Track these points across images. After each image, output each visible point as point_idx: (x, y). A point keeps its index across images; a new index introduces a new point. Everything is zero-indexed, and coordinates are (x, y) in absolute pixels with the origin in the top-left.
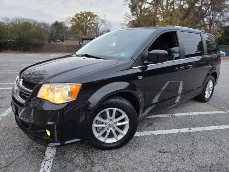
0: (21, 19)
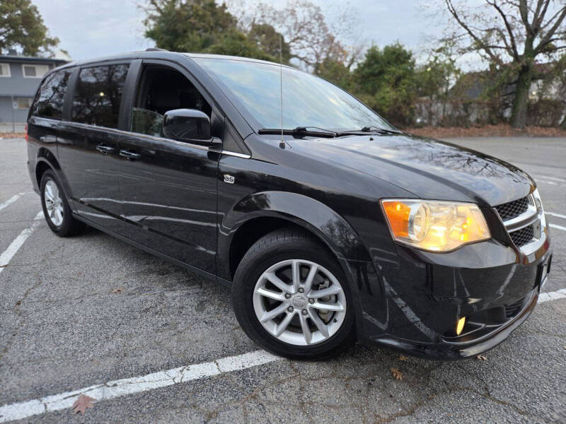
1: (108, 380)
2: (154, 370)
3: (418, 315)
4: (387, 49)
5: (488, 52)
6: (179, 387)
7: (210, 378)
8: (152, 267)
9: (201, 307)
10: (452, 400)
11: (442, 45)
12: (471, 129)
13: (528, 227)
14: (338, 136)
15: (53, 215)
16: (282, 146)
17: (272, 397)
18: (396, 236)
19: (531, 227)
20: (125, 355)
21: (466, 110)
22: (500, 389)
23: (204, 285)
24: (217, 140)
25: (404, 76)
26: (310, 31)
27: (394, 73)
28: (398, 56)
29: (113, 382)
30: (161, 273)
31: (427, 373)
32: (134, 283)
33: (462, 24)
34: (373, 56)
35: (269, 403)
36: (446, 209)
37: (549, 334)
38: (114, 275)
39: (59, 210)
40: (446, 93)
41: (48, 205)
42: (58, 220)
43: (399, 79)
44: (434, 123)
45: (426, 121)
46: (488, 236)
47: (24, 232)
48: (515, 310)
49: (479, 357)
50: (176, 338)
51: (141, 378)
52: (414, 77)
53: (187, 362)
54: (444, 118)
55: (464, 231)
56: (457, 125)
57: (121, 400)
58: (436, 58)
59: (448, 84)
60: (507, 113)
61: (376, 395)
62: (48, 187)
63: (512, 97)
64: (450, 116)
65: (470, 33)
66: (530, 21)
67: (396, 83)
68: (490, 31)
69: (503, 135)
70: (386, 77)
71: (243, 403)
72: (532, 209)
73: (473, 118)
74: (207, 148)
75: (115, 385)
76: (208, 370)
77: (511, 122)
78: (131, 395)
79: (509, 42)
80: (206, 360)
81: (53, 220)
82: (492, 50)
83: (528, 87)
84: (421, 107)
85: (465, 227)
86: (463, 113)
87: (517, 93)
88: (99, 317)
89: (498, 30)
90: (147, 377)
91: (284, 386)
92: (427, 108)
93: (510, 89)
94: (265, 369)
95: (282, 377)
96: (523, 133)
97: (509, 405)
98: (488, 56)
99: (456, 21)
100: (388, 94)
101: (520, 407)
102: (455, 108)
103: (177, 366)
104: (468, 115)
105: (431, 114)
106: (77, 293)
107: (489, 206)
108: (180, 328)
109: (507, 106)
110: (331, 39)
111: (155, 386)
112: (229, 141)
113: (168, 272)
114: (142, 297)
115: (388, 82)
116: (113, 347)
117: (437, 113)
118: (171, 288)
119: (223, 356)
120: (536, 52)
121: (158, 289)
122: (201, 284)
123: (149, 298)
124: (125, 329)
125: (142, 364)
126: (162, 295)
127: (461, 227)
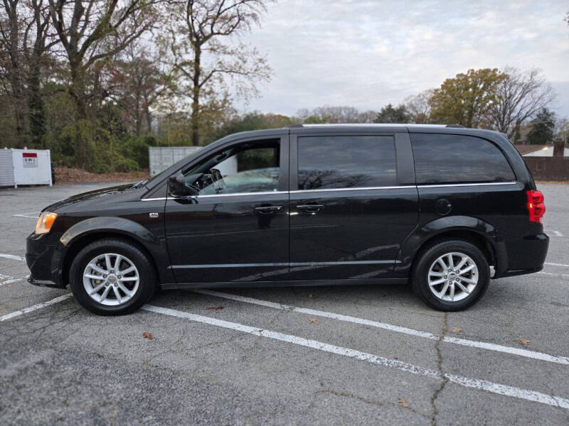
0: (328, 109)
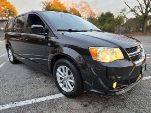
1: (14, 102)
2: (28, 99)
3: (103, 83)
4: (106, 13)
5: (135, 12)
6: (33, 104)
7: (43, 102)
8: (35, 71)
9: (45, 82)
10: (114, 108)
11: (122, 11)
12: (131, 34)
13: (137, 55)
14: (82, 31)
15: (11, 58)
16: (63, 34)
17: (60, 107)
18: (94, 58)
19: (138, 56)
20: (21, 95)
21: (129, 28)
22: (129, 105)
23: (48, 76)
24: (46, 33)
25: (111, 20)
26: (86, 9)
27: (108, 19)
28: (109, 15)
29: (15, 103)
30: (37, 73)
31: (107, 100)
32: (29, 75)
33: (128, 5)
34: (102, 15)
35: (59, 109)
36: (109, 50)
37: (147, 88)
38: (24, 74)
39: (12, 57)
40: (124, 25)
41: (9, 55)
42: (12, 60)
43: (110, 21)
44: (120, 33)
45: (118, 32)
46: (123, 58)
47: (4, 63)
48: (134, 81)
49: (122, 95)
50: (36, 90)
51: (23, 102)
52: (114, 20)
53: (37, 97)
54: (123, 31)
55: (116, 57)
56: (127, 33)
57: (16, 108)
58: (120, 15)
59: (124, 22)
60: (141, 29)
61: (91, 106)
62: (9, 51)
63: (142, 25)
64: (125, 31)
65: (130, 7)
66: (147, 3)
67: (109, 22)
68: (135, 7)
69: (140, 35)
70: (106, 20)
71: (51, 109)
72: (139, 50)
73: (131, 31)
74: (44, 36)
75: (16, 103)
76: (43, 99)
77: (142, 31)
78: (19, 106)
79: (141, 10)
80: (43, 96)
81: (11, 59)
82: (136, 12)
83: (147, 22)
84: (116, 28)
85: (116, 55)
86: (128, 29)
87: (143, 24)
88: (16, 85)
89: (137, 6)
90: (25, 101)
91: (64, 104)
92: (118, 28)
93: (142, 22)
94: (59, 99)
95: (64, 101)
96: (146, 34)
97: (132, 109)
98: (135, 13)
99: (125, 4)
100: (107, 25)
101: (135, 110)
102: (126, 28)
103: (34, 98)
104: (130, 30)
105: (119, 30)
106: (12, 79)
107: (123, 49)
108: (38, 87)
109: (141, 27)
110: (91, 11)
111: (26, 104)
112: (50, 34)
113: (39, 73)
114: (30, 79)
115: (107, 22)
116: (18, 93)
117: (121, 30)
118: (38, 77)
119: (48, 95)
120: (149, 12)
121: (35, 77)
122: (47, 76)
123: (32, 80)
124: (23, 88)
125: (25, 97)
126: (35, 79)
127: (115, 55)
